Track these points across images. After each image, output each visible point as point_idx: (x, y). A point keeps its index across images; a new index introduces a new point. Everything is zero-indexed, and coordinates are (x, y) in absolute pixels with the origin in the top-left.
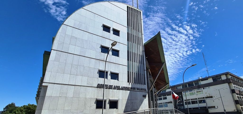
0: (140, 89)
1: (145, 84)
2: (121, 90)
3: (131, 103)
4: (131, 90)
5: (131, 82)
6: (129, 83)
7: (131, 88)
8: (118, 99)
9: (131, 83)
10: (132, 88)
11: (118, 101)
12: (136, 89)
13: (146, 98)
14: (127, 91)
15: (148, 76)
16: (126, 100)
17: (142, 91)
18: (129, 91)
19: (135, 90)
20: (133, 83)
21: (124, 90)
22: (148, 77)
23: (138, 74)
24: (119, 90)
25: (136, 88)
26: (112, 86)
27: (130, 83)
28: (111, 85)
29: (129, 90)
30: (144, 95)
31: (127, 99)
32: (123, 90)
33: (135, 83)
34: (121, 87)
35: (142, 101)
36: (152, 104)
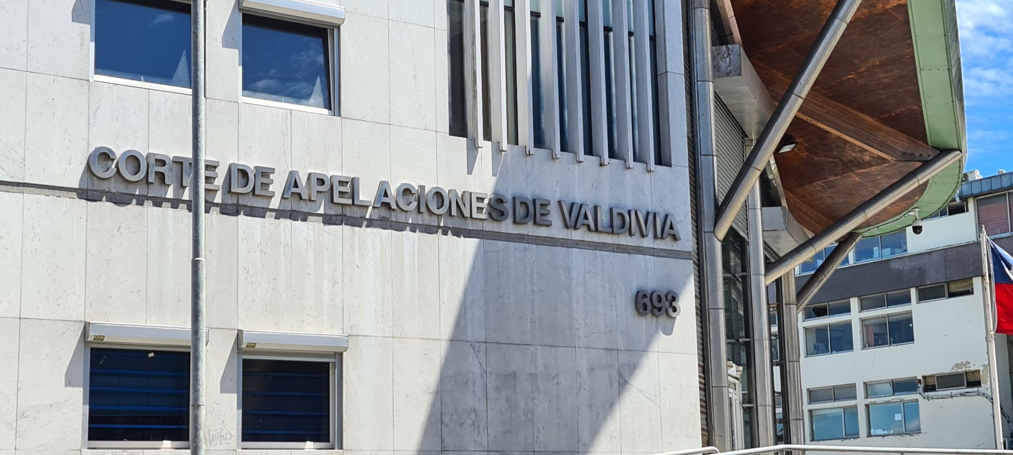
0: (603, 218)
1: (662, 159)
2: (371, 223)
3: (492, 383)
4: (490, 226)
5: (487, 136)
6: (473, 148)
7: (499, 200)
8: (337, 333)
9: (498, 150)
10: (508, 206)
11: (339, 356)
12: (555, 217)
13: (668, 332)
14: (450, 236)
15: (697, 55)
16: (439, 351)
17: (624, 240)
18: (469, 234)
19: (542, 232)
20: (514, 139)
21: (407, 233)
22: (698, 68)
23: (584, 25)
24: (347, 228)
25: (553, 209)
26: (264, 173)
27: (486, 147)
28: (251, 164)
29: (470, 226)
30: (651, 283)
31: (446, 330)
32: (399, 227)
33: (539, 141)
34: (367, 194)
35: (623, 358)
36: (736, 395)
